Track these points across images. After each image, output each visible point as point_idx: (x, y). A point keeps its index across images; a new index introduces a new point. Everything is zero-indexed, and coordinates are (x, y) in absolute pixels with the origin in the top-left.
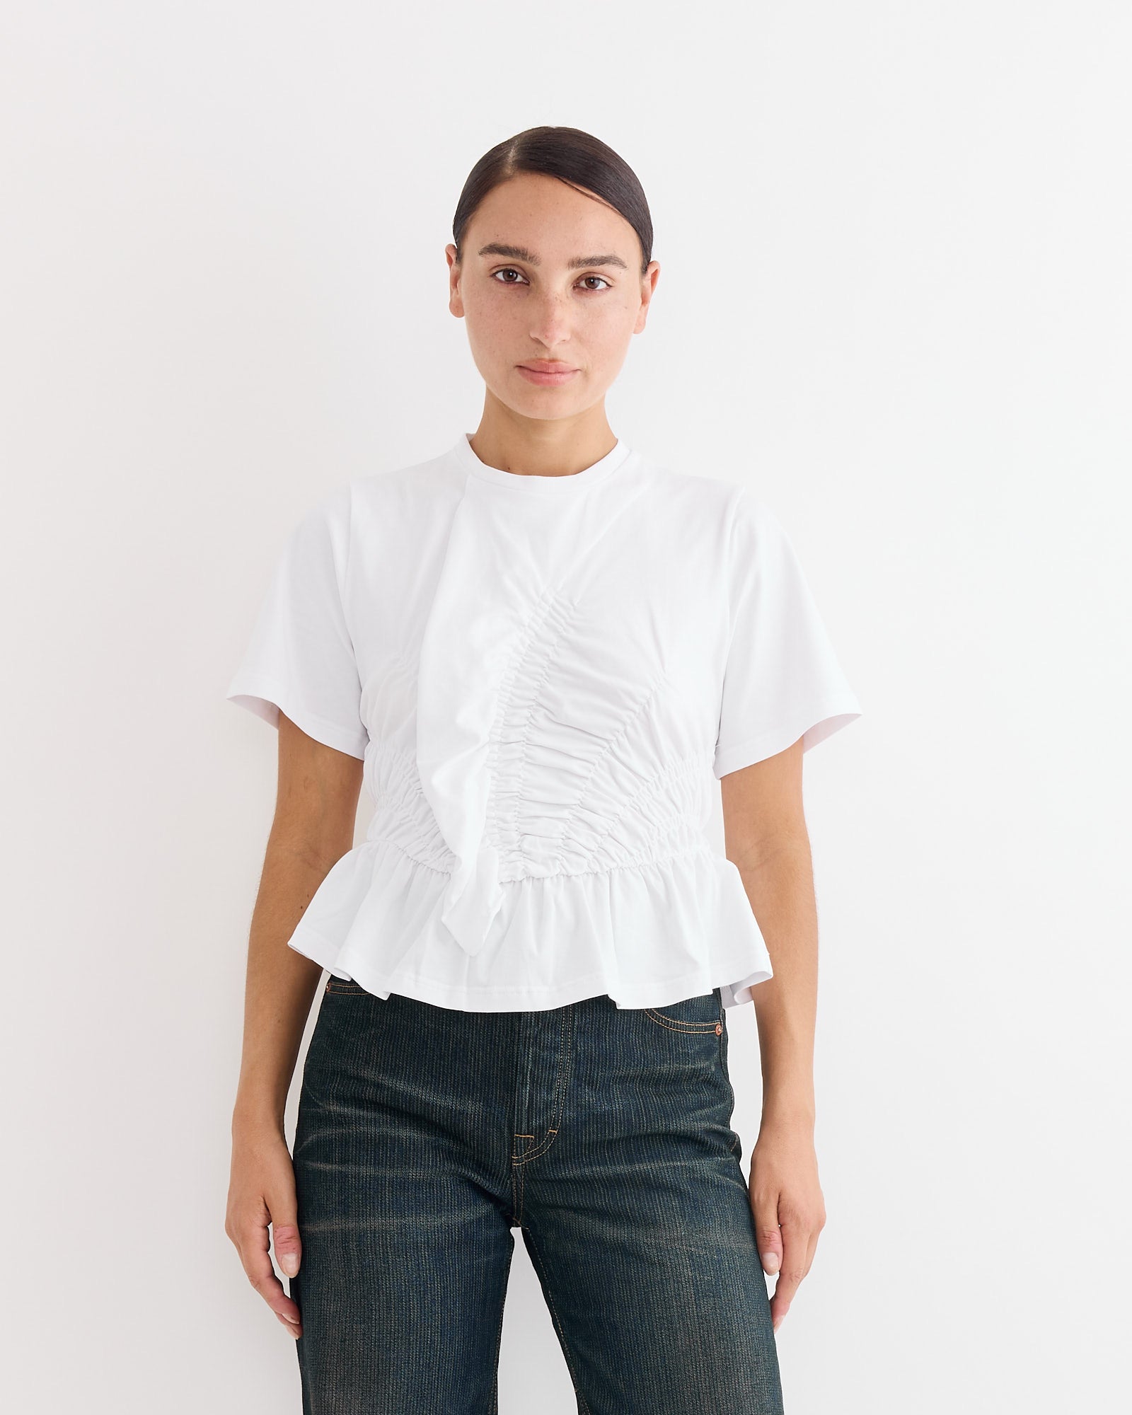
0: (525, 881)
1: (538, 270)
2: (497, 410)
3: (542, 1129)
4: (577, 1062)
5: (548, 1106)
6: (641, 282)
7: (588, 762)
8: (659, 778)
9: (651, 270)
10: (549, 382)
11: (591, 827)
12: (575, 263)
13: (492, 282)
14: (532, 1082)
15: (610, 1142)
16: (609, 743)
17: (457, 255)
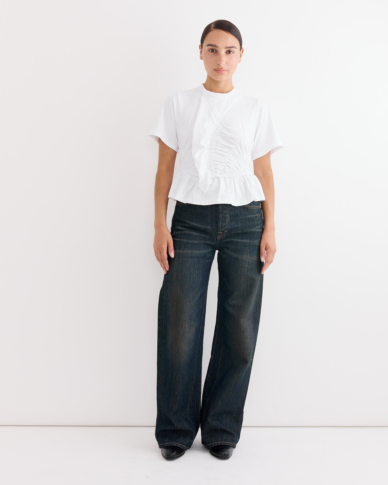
0: (216, 178)
1: (218, 49)
2: (210, 79)
3: (224, 231)
4: (230, 216)
5: (225, 226)
6: (240, 52)
7: (228, 153)
8: (243, 157)
9: (242, 50)
10: (221, 73)
11: (229, 167)
12: (226, 48)
13: (209, 52)
14: (222, 222)
15: (238, 234)
16: (232, 149)
17: (201, 46)
